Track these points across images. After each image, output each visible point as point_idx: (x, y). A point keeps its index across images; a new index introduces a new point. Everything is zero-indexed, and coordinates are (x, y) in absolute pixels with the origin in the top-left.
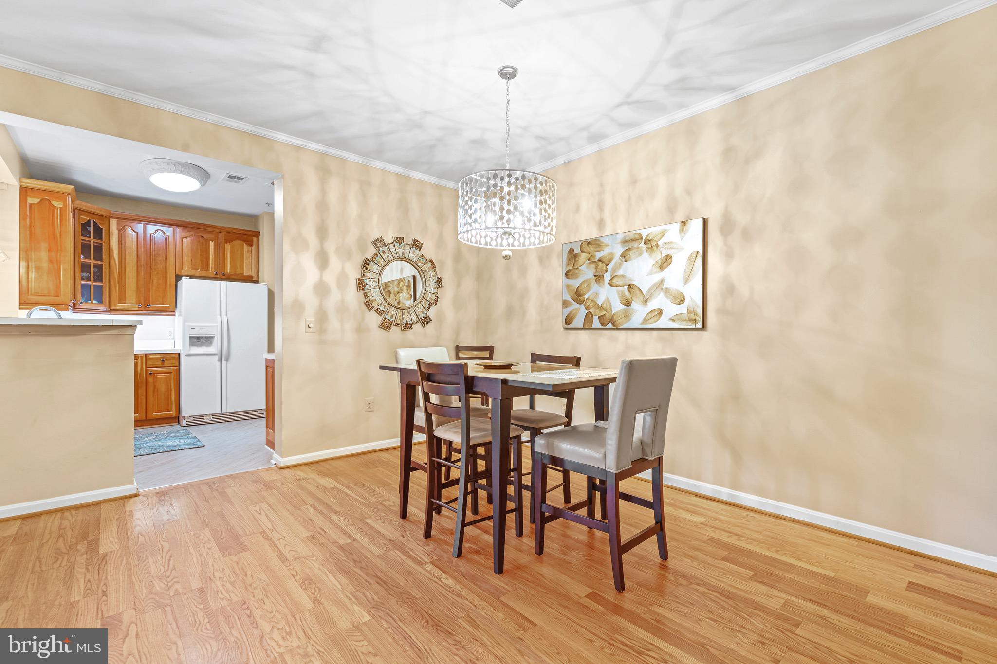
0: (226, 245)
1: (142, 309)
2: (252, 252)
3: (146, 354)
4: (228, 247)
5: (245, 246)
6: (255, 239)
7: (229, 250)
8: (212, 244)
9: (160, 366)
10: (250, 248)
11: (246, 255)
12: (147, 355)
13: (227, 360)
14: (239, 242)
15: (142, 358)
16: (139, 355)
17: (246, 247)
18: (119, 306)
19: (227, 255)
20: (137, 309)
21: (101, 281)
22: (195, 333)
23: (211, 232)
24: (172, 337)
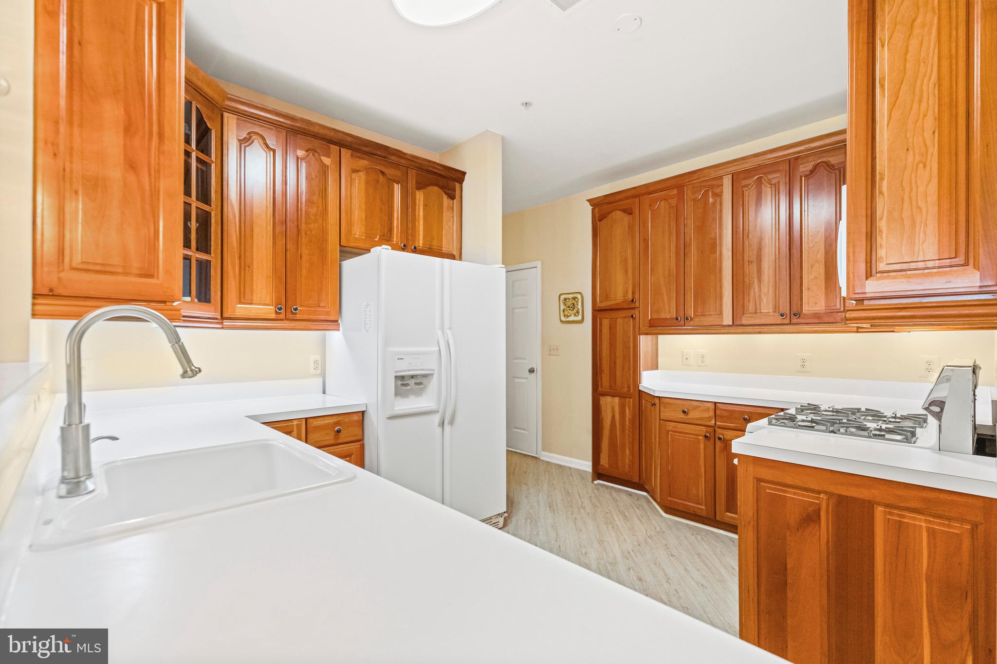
0: (417, 192)
1: (282, 316)
2: (453, 209)
3: (306, 419)
4: (420, 196)
5: (445, 196)
6: (457, 185)
7: (422, 203)
8: (397, 189)
9: (332, 442)
10: (452, 201)
11: (446, 214)
12: (309, 421)
13: (451, 422)
14: (436, 188)
15: (299, 426)
16: (295, 423)
17: (446, 200)
18: (241, 309)
19: (419, 212)
20: (273, 316)
21: (207, 251)
22: (406, 368)
23: (397, 166)
24: (319, 372)
